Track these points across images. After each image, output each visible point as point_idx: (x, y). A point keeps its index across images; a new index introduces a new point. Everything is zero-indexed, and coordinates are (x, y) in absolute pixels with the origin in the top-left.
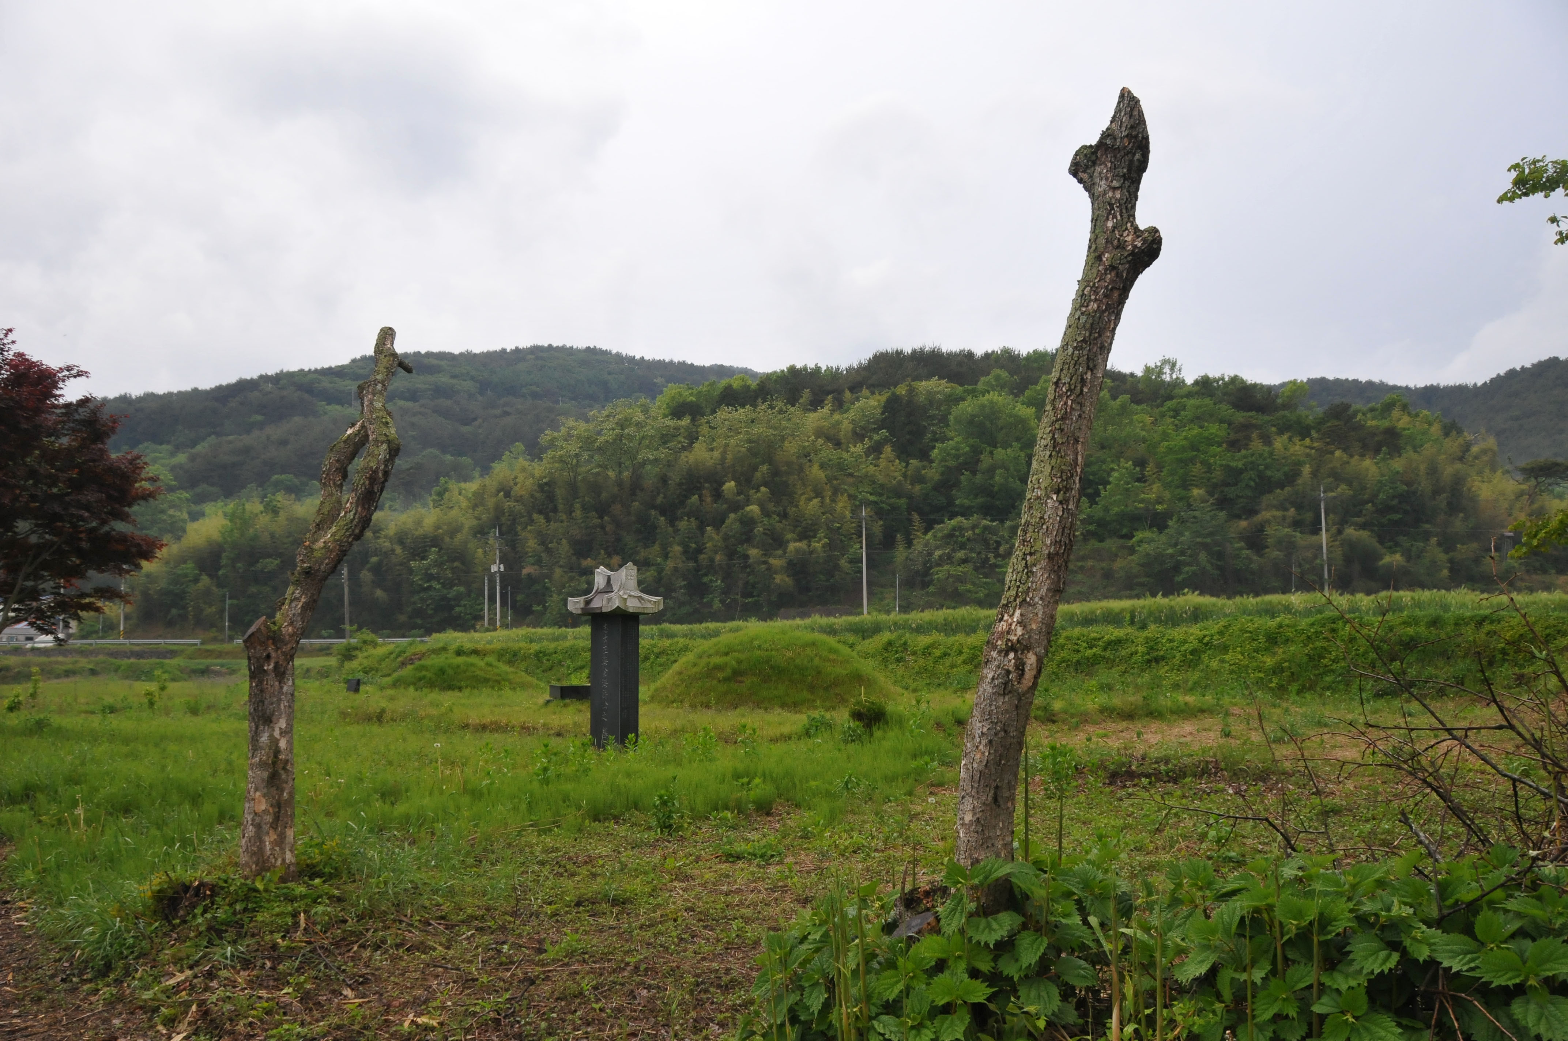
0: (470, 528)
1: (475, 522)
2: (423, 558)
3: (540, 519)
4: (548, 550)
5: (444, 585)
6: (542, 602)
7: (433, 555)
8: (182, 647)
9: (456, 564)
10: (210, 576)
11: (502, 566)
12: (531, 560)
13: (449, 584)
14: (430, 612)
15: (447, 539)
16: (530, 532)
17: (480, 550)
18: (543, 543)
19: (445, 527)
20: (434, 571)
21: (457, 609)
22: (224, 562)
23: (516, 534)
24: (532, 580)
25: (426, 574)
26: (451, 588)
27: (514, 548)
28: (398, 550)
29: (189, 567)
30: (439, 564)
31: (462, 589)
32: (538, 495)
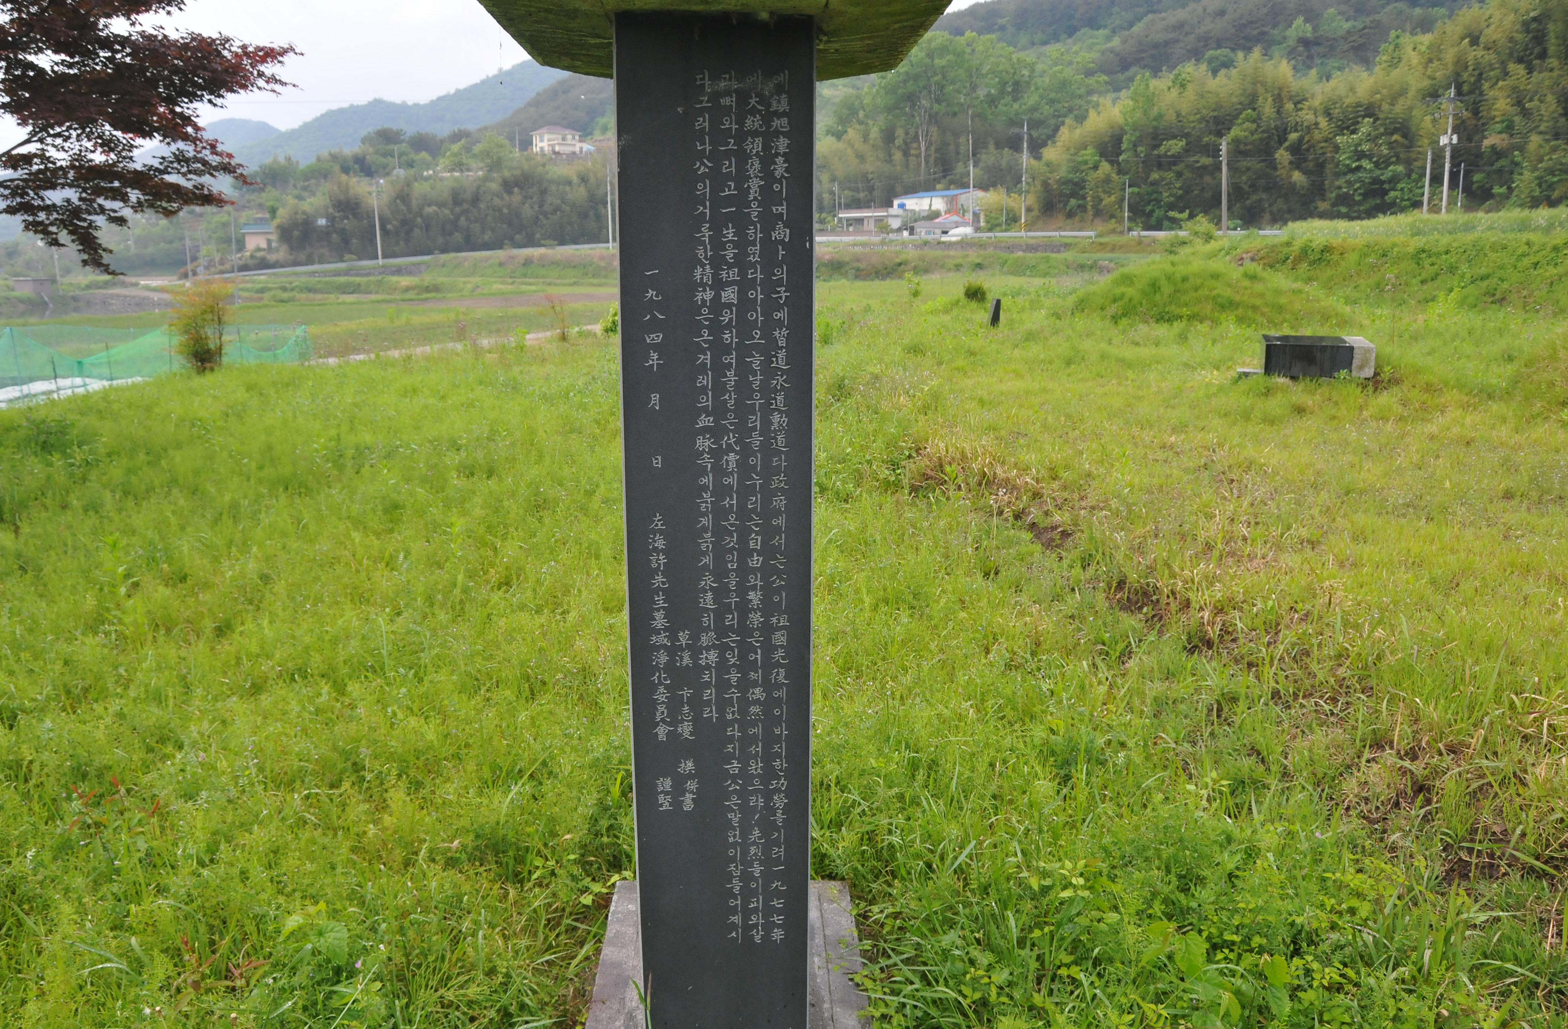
0: (1418, 91)
1: (1426, 83)
2: (1354, 132)
3: (1517, 70)
4: (1525, 113)
5: (1377, 164)
6: (1507, 182)
7: (1366, 126)
8: (1077, 240)
9: (1395, 137)
10: (1112, 163)
11: (1455, 138)
12: (1498, 127)
13: (1382, 163)
14: (1357, 198)
15: (1385, 107)
16: (1501, 89)
17: (1428, 118)
18: (1519, 103)
19: (1385, 92)
20: (1365, 147)
21: (1392, 194)
22: (1124, 146)
23: (1481, 94)
24: (1497, 153)
25: (1356, 151)
26: (1386, 168)
27: (1476, 112)
28: (1323, 123)
29: (1090, 155)
30: (1372, 139)
31: (1400, 168)
32: (1519, 37)
